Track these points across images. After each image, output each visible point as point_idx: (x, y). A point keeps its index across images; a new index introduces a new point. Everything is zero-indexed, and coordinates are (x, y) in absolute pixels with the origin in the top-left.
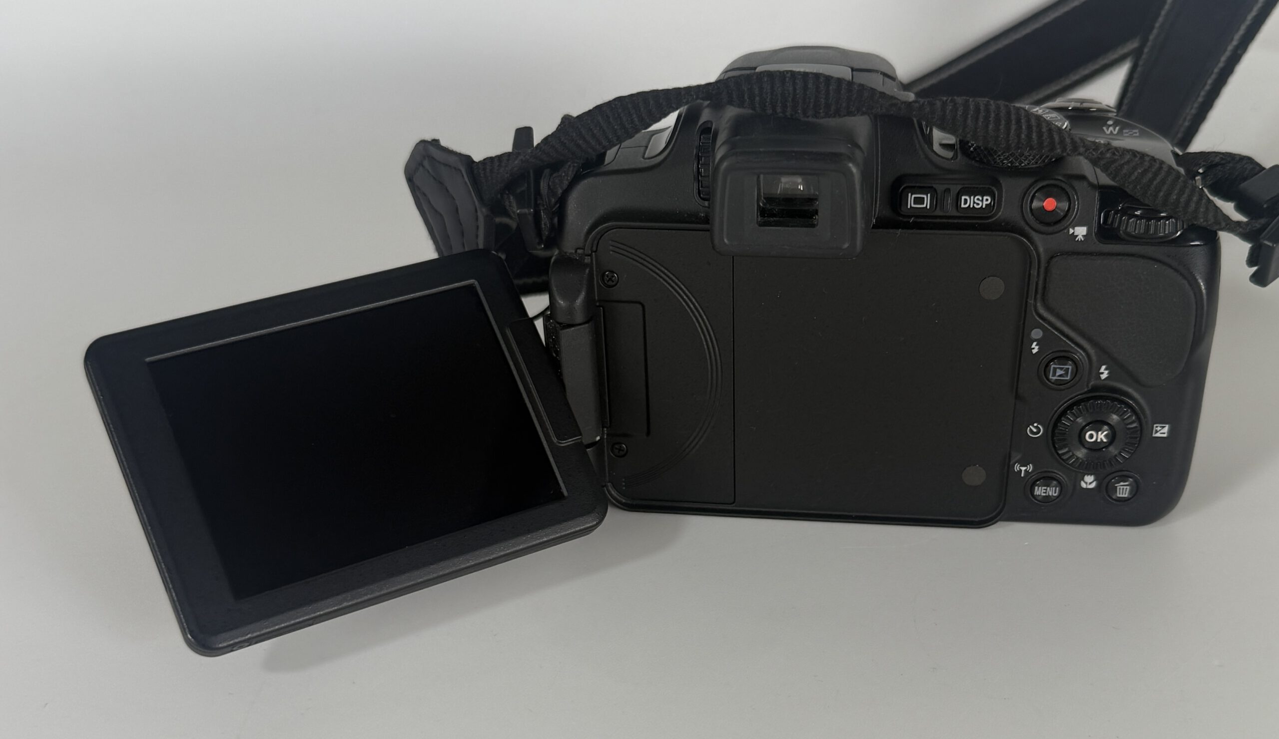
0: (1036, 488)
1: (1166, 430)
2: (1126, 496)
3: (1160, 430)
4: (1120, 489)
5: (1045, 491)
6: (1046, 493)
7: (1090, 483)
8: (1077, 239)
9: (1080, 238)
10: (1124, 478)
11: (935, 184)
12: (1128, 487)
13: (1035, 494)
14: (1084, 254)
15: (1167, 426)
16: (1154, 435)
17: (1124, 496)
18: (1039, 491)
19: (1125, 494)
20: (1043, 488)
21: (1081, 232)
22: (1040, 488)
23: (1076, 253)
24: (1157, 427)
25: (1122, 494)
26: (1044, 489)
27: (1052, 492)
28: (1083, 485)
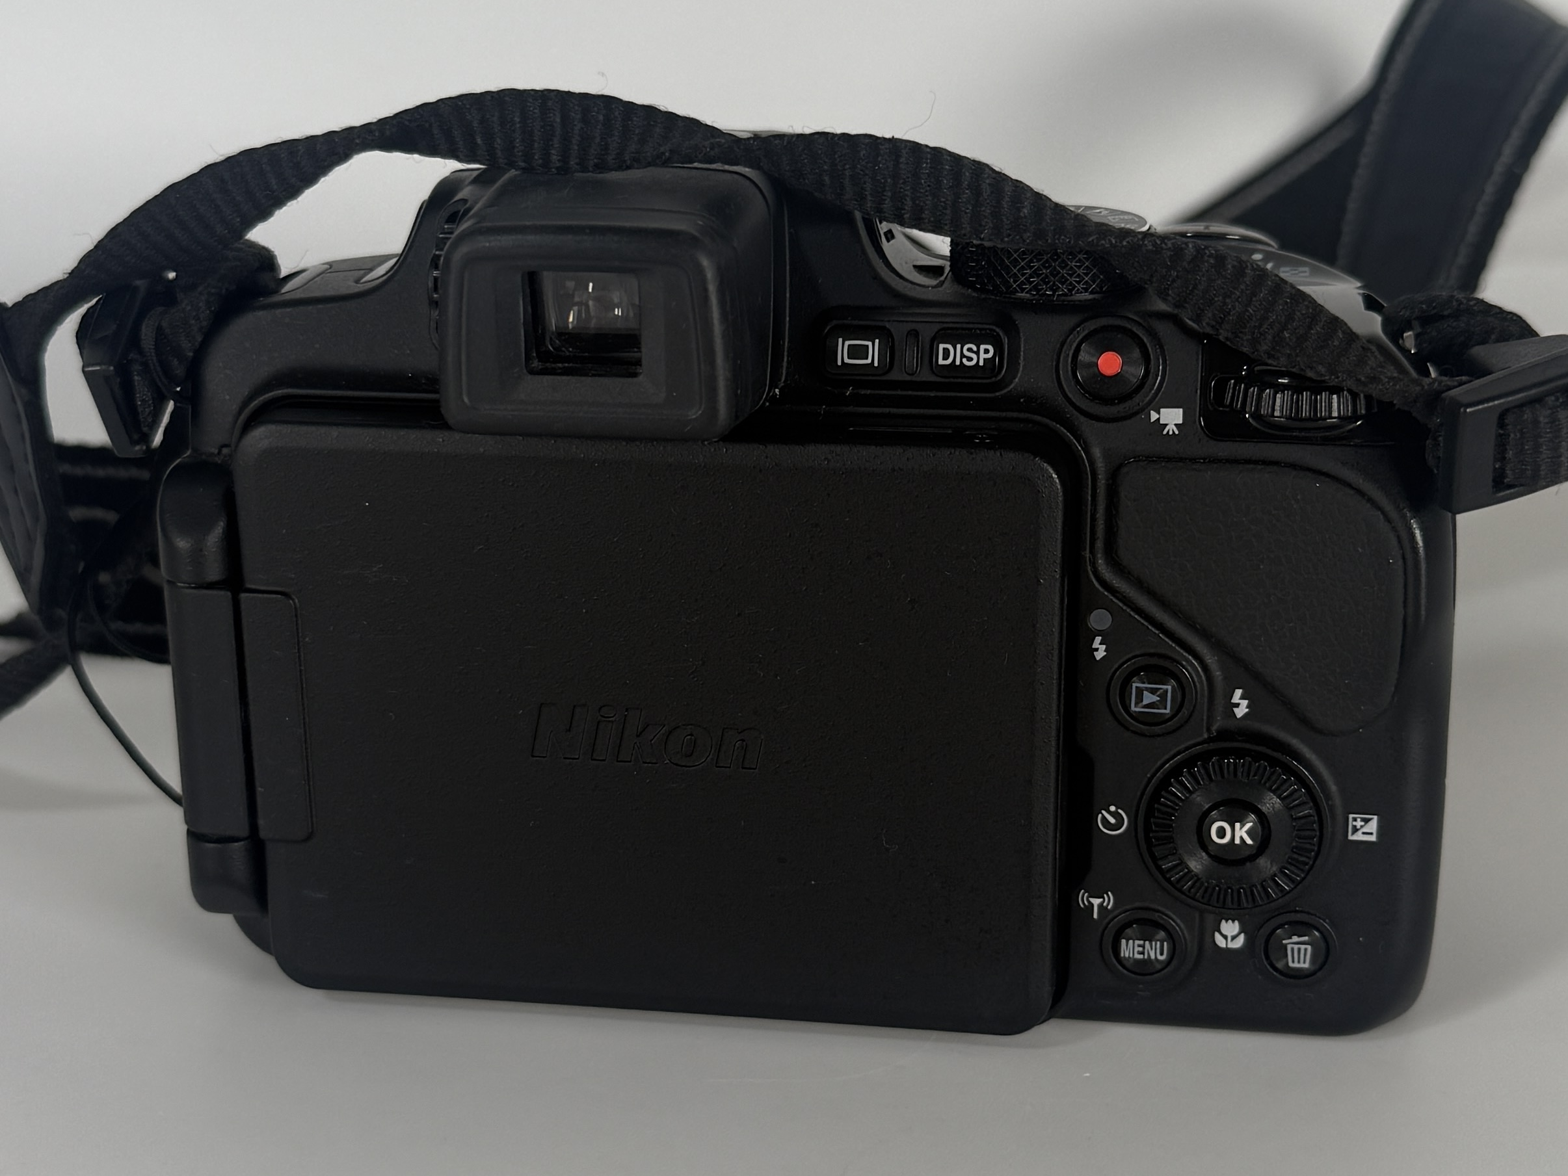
0: (1124, 941)
1: (1373, 826)
2: (1306, 965)
3: (1362, 826)
4: (1293, 950)
5: (1141, 949)
6: (1143, 953)
7: (1234, 938)
8: (1165, 432)
9: (1171, 429)
10: (1300, 927)
11: (889, 321)
12: (1309, 947)
13: (1122, 955)
14: (1181, 460)
15: (1375, 817)
16: (1351, 838)
17: (1302, 965)
18: (1130, 949)
19: (1304, 962)
20: (1137, 942)
21: (1172, 418)
22: (1131, 942)
23: (1164, 457)
24: (1355, 820)
25: (1299, 962)
26: (1139, 946)
27: (1156, 951)
28: (1220, 942)
